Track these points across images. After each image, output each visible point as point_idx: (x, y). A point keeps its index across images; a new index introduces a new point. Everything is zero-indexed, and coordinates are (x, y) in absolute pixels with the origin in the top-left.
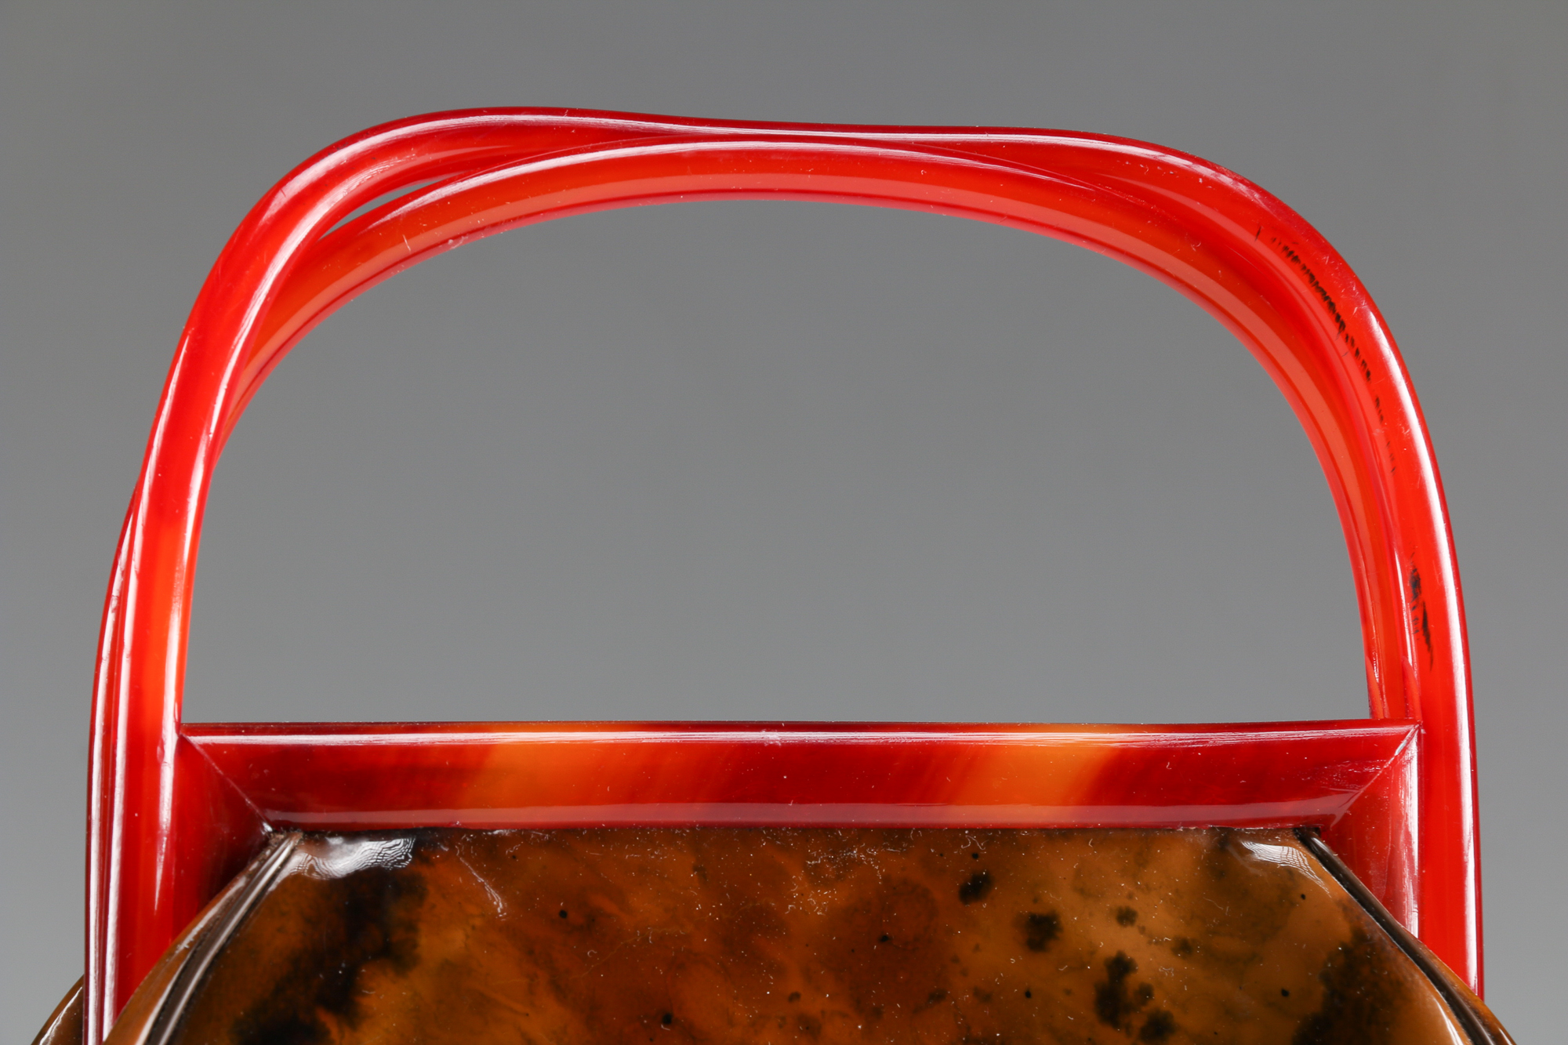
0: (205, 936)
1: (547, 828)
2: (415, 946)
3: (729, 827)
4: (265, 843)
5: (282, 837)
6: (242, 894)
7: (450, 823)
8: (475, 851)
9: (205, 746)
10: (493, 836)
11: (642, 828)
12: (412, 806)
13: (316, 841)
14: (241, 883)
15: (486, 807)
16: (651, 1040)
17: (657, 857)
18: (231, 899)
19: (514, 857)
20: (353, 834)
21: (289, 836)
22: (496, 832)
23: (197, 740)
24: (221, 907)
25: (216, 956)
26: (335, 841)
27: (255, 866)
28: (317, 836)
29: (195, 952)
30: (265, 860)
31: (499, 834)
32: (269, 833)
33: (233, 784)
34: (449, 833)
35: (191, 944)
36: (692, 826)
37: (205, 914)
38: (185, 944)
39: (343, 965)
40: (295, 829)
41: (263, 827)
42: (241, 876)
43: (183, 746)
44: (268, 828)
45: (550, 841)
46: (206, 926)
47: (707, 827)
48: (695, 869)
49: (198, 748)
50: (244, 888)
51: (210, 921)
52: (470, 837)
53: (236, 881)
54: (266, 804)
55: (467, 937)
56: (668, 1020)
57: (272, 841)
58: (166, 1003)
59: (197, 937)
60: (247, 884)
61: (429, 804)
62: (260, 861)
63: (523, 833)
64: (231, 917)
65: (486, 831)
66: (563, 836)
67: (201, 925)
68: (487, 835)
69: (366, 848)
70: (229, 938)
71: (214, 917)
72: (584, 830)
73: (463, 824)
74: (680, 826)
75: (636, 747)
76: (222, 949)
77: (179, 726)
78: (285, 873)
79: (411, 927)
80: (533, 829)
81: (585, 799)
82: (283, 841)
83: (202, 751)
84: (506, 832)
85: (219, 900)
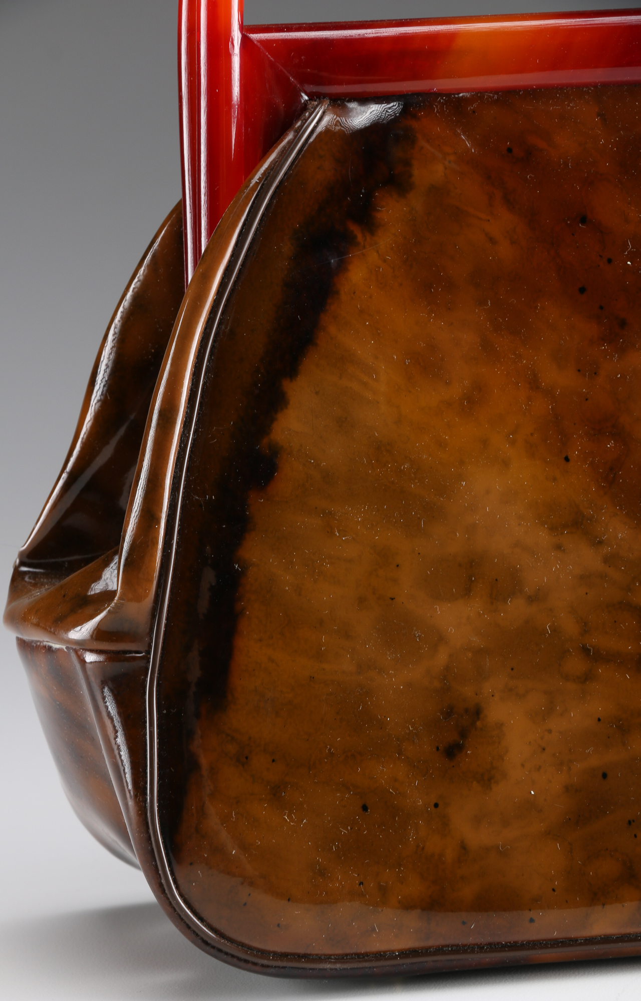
0: (269, 173)
1: (496, 91)
2: (411, 176)
3: (620, 85)
4: (305, 107)
5: (316, 103)
6: (292, 144)
7: (430, 90)
8: (447, 109)
9: (261, 41)
10: (458, 97)
11: (560, 88)
12: (404, 79)
13: (339, 105)
14: (290, 136)
15: (454, 77)
16: (573, 235)
17: (572, 107)
18: (284, 147)
19: (474, 112)
20: (364, 99)
21: (320, 103)
22: (461, 95)
23: (254, 36)
24: (279, 153)
25: (277, 187)
26: (353, 105)
27: (299, 123)
28: (339, 102)
29: (263, 184)
30: (306, 120)
31: (463, 96)
32: (306, 101)
33: (281, 67)
34: (429, 97)
35: (260, 179)
36: (595, 85)
37: (268, 158)
38: (256, 179)
39: (363, 191)
40: (324, 98)
41: (302, 97)
42: (290, 131)
43: (245, 41)
44: (306, 98)
45: (498, 99)
46: (269, 166)
47: (605, 85)
48: (598, 115)
49: (255, 43)
50: (294, 139)
51: (271, 162)
52: (443, 99)
53: (287, 135)
54: (305, 79)
55: (446, 168)
56: (584, 220)
57: (310, 106)
58: (246, 220)
59: (263, 174)
60: (295, 137)
61: (415, 77)
62: (302, 121)
63: (479, 95)
64: (286, 160)
65: (454, 94)
66: (507, 96)
67: (266, 165)
68: (454, 97)
69: (373, 109)
70: (285, 174)
71: (274, 160)
72: (521, 91)
73: (438, 90)
74: (587, 85)
75: (556, 30)
76: (281, 182)
77: (242, 28)
78: (319, 129)
79: (407, 163)
80: (486, 92)
81: (521, 70)
82: (317, 106)
83: (259, 44)
84: (467, 95)
85: (276, 147)
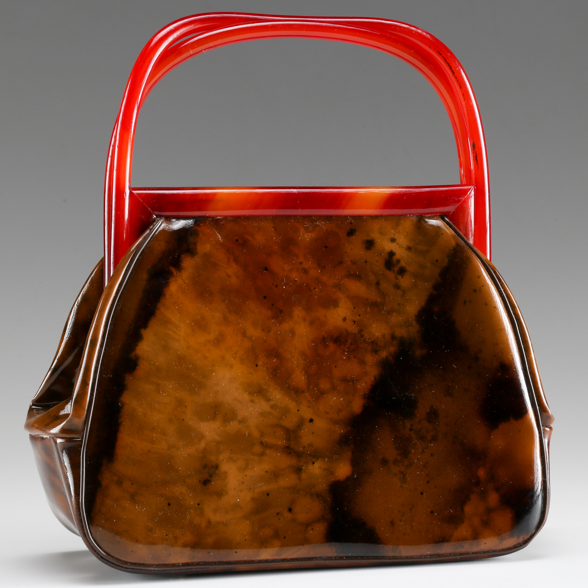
0: (139, 246)
1: (232, 217)
2: (196, 249)
3: (282, 216)
4: (154, 220)
5: (159, 219)
6: (148, 235)
7: (205, 215)
8: (212, 223)
9: (137, 194)
10: (217, 219)
11: (258, 216)
12: (194, 211)
13: (168, 220)
14: (148, 232)
15: (215, 211)
16: (262, 275)
17: (263, 224)
18: (145, 236)
19: (223, 225)
20: (178, 218)
21: (161, 219)
22: (218, 218)
23: (135, 192)
24: (143, 238)
25: (142, 252)
26: (174, 220)
27: (152, 227)
28: (168, 219)
29: (136, 251)
30: (155, 225)
31: (219, 218)
32: (155, 218)
33: (145, 204)
34: (205, 218)
35: (135, 248)
36: (272, 216)
37: (138, 240)
38: (133, 248)
39: (177, 254)
40: (162, 217)
41: (154, 216)
42: (148, 230)
43: (131, 193)
44: (155, 217)
45: (233, 220)
46: (139, 243)
47: (276, 216)
48: (273, 228)
49: (135, 194)
50: (149, 233)
51: (140, 242)
52: (210, 219)
53: (147, 231)
54: (154, 210)
55: (211, 247)
56: (266, 269)
57: (156, 220)
58: (128, 265)
59: (136, 246)
60: (150, 232)
61: (199, 210)
63: (225, 218)
64: (146, 241)
65: (215, 217)
66: (236, 219)
67: (137, 243)
68: (215, 218)
69: (182, 222)
70: (145, 247)
71: (141, 241)
72: (242, 217)
73: (209, 215)
74: (269, 216)
75: (257, 194)
76: (143, 250)
77: (130, 188)
78: (160, 229)
79: (195, 244)
80: (228, 217)
81: (242, 208)
82: (159, 220)
83: (136, 195)
84: (220, 218)
85: (142, 236)
